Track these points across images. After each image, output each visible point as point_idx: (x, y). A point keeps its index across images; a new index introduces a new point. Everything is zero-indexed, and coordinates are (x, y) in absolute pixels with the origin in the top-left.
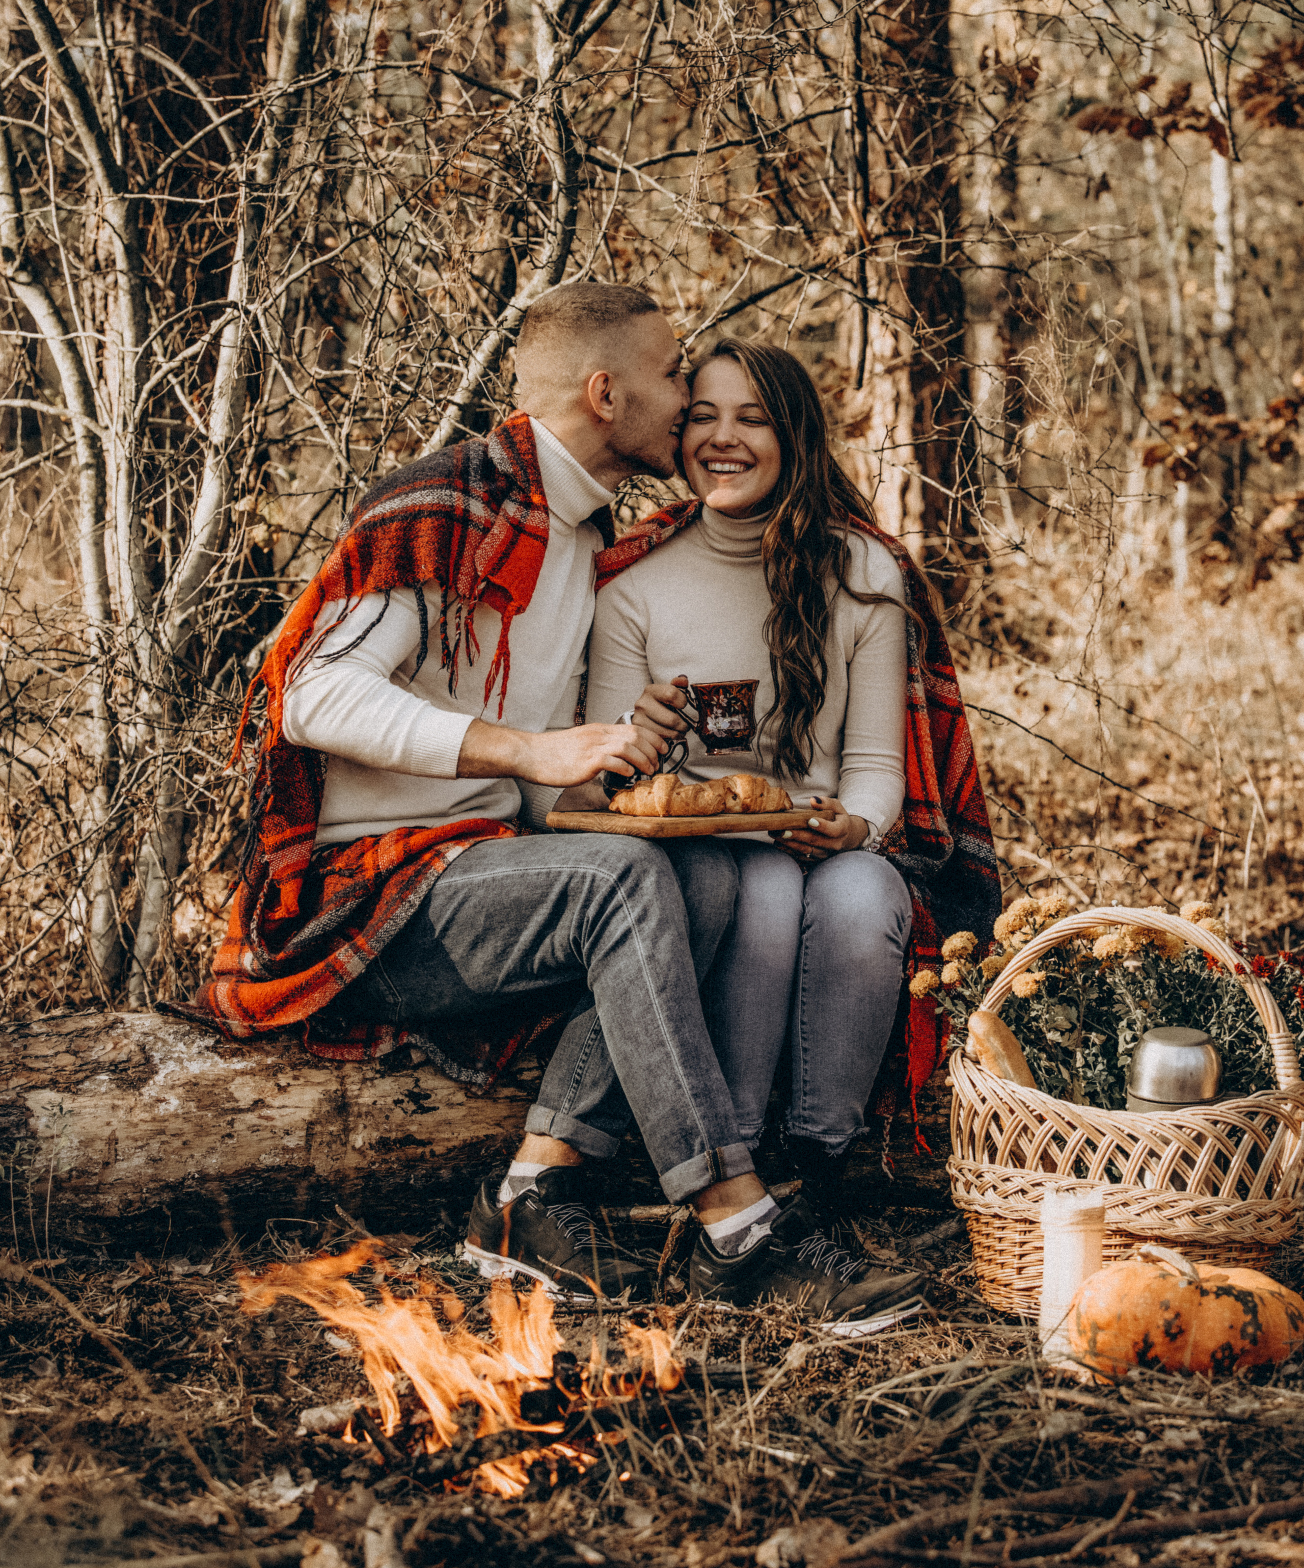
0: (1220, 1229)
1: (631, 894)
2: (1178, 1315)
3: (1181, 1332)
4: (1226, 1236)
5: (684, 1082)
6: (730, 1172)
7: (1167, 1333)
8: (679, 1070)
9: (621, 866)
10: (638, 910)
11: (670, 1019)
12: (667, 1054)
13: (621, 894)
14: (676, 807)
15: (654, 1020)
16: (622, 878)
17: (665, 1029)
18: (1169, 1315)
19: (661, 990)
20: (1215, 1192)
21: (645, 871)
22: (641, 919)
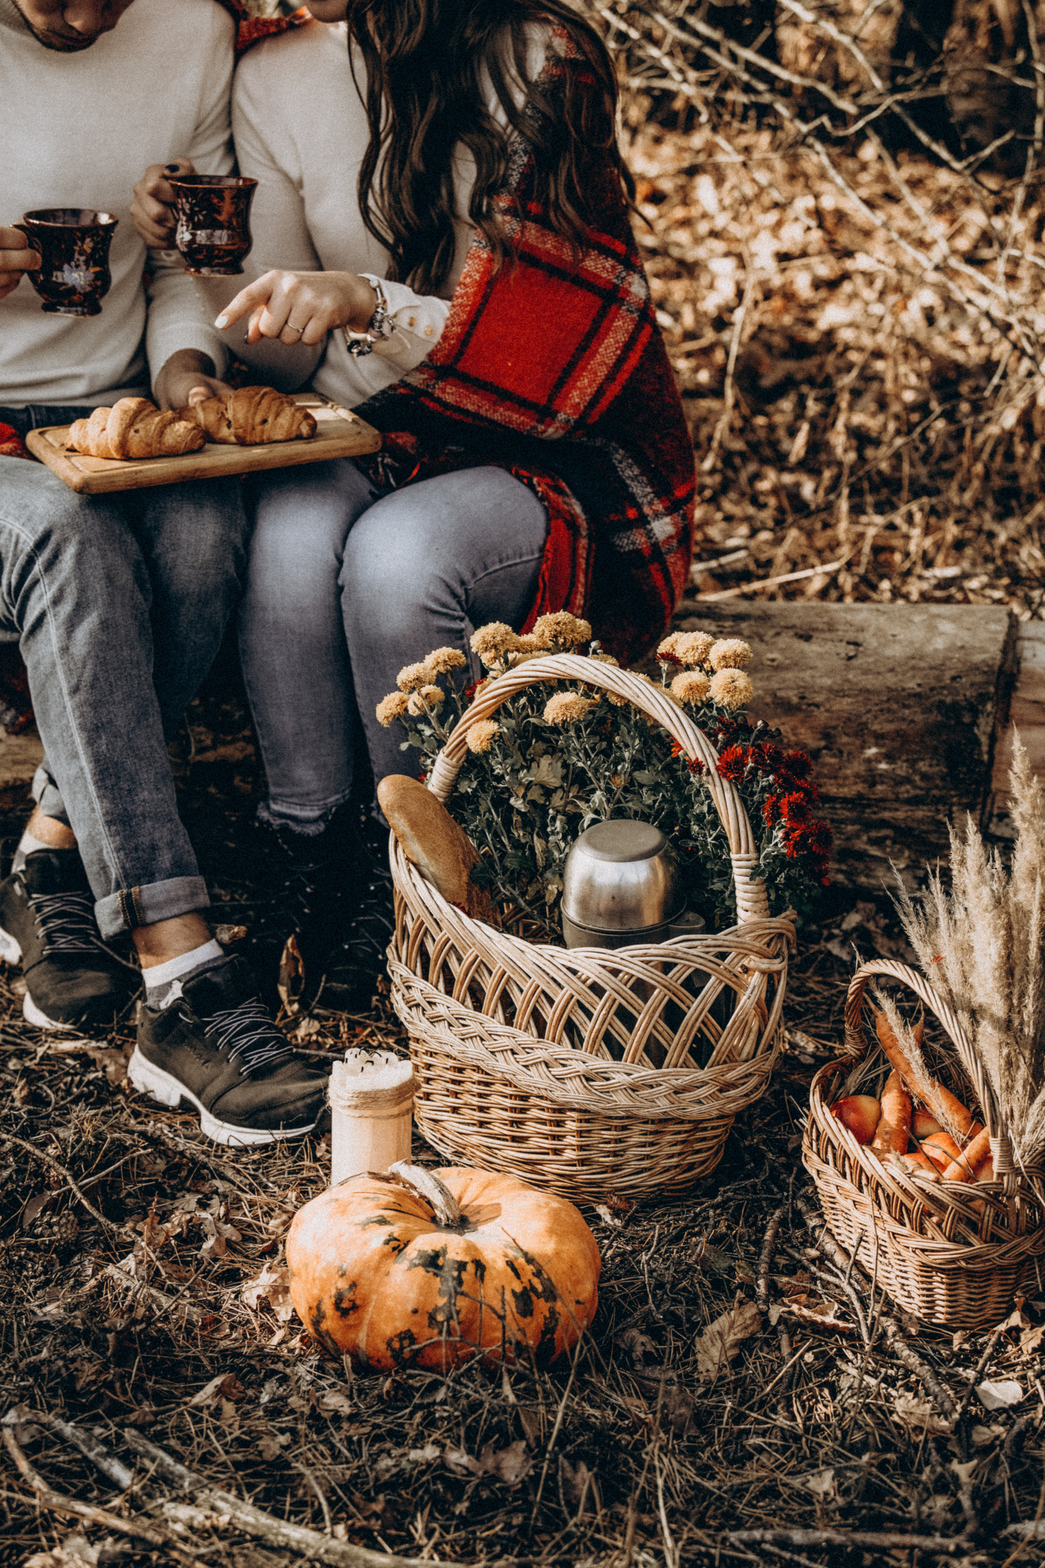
0: (622, 1100)
1: (50, 566)
2: (353, 1285)
3: (355, 1307)
4: (626, 1109)
5: (97, 805)
6: (151, 916)
7: (337, 1305)
8: (92, 788)
9: (41, 529)
10: (54, 588)
11: (83, 727)
12: (82, 769)
13: (38, 567)
14: (135, 448)
15: (68, 727)
16: (41, 544)
17: (79, 740)
18: (343, 1284)
19: (75, 690)
20: (617, 1052)
21: (66, 540)
22: (56, 601)
